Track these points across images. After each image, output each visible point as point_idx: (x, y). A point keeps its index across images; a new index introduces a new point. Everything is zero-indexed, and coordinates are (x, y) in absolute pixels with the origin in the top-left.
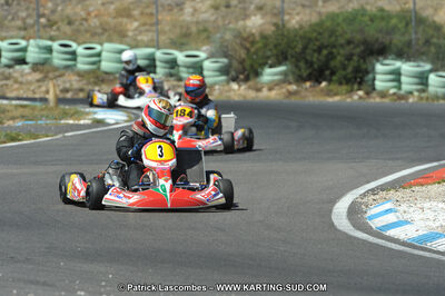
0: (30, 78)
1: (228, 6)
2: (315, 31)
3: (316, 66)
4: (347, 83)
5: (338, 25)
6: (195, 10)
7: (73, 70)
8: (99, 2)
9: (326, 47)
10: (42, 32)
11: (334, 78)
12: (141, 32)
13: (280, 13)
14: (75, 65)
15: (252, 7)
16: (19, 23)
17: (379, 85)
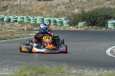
0: (18, 25)
1: (69, 7)
2: (92, 13)
3: (92, 22)
4: (101, 26)
5: (98, 11)
6: (61, 8)
7: (29, 23)
8: (36, 6)
9: (95, 17)
10: (21, 14)
11: (97, 25)
12: (46, 14)
13: (83, 9)
14: (30, 22)
15: (75, 7)
16: (15, 12)
17: (109, 26)
